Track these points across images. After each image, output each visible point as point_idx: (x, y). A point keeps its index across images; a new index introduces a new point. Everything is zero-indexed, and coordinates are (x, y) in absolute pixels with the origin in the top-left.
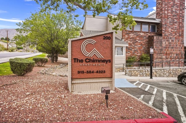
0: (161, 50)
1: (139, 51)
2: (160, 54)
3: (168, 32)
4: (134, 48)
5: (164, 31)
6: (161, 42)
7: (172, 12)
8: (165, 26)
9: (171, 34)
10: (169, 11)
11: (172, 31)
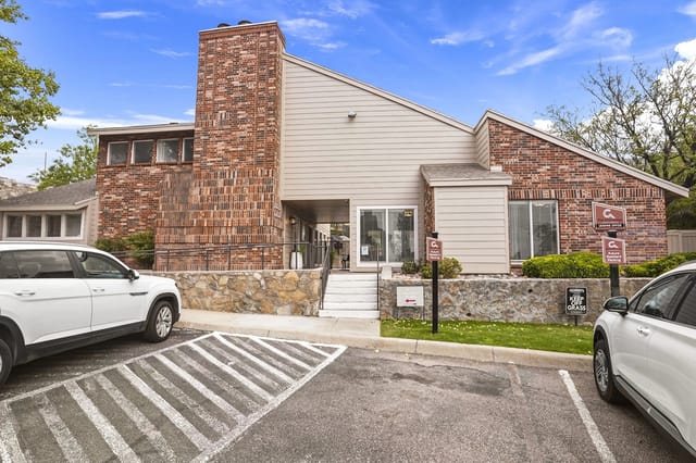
0: (183, 215)
1: (141, 223)
2: (179, 230)
3: (213, 154)
4: (128, 213)
5: (198, 152)
6: (186, 190)
7: (231, 88)
8: (203, 138)
9: (226, 160)
10: (221, 89)
11: (227, 151)
